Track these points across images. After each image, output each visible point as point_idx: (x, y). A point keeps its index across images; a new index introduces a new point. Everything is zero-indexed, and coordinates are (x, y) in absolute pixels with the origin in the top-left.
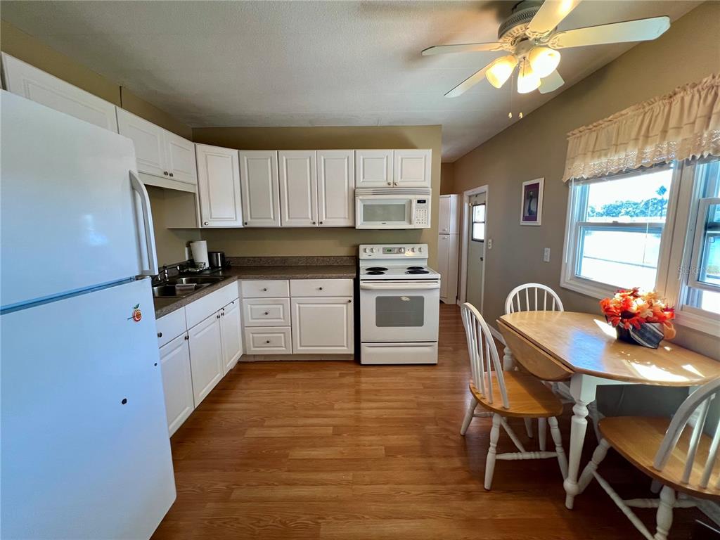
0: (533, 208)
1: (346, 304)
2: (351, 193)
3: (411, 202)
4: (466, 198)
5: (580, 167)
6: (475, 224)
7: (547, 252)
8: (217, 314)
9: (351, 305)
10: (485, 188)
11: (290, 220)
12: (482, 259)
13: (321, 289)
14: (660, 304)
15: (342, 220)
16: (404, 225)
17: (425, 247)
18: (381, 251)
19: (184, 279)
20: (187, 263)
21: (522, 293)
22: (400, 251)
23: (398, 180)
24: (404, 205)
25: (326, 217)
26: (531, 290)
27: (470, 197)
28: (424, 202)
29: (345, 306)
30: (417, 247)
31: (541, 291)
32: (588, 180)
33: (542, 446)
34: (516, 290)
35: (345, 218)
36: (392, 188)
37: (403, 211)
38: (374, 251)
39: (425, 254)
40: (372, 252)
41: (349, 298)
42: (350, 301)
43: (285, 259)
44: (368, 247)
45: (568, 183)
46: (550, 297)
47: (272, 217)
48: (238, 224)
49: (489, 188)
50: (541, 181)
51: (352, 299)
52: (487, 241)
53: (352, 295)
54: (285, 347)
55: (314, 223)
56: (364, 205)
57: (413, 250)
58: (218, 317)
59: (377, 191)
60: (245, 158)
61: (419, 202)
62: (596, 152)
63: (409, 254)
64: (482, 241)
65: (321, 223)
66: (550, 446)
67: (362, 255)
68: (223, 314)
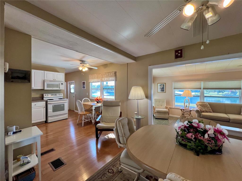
0: (84, 86)
1: (43, 108)
2: (43, 81)
3: (60, 84)
4: (68, 83)
5: (91, 81)
6: (71, 89)
7: (87, 93)
9: (45, 108)
10: (74, 81)
12: (74, 97)
13: (35, 105)
14: (100, 98)
15: (40, 87)
16: (58, 89)
17: (62, 94)
18: (50, 95)
21: (84, 100)
22: (56, 95)
23: (56, 79)
24: (58, 85)
25: (34, 86)
26: (86, 99)
27: (69, 83)
28: (63, 84)
29: (43, 109)
30: (60, 94)
31: (87, 99)
32: (92, 82)
33: (89, 118)
34: (83, 99)
36: (54, 81)
37: (58, 86)
39: (62, 95)
42: (45, 107)
44: (47, 94)
45: (89, 83)
46: (88, 100)
49: (75, 82)
50: (85, 82)
52: (75, 93)
53: (45, 105)
56: (47, 84)
57: (59, 95)
59: (50, 81)
61: (61, 84)
62: (93, 79)
63: (58, 96)
64: (74, 93)
65: (33, 88)
66: (90, 118)
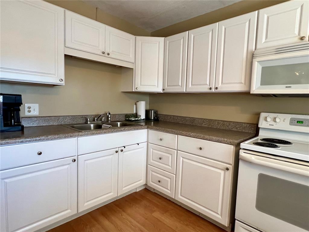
2: (250, 56)
8: (117, 149)
9: (229, 175)
11: (193, 87)
13: (201, 149)
15: (238, 85)
18: (288, 121)
19: (119, 123)
20: (133, 114)
25: (222, 83)
29: (222, 172)
35: (242, 83)
38: (277, 120)
40: (275, 122)
41: (228, 166)
42: (229, 169)
43: (193, 119)
44: (270, 116)
47: (180, 84)
48: (160, 90)
51: (231, 167)
54: (170, 190)
55: (211, 89)
58: (117, 152)
60: (168, 42)
65: (217, 88)
67: (262, 124)
68: (122, 151)
